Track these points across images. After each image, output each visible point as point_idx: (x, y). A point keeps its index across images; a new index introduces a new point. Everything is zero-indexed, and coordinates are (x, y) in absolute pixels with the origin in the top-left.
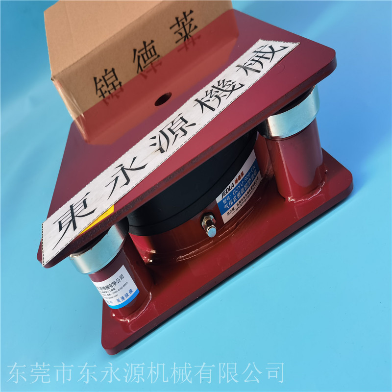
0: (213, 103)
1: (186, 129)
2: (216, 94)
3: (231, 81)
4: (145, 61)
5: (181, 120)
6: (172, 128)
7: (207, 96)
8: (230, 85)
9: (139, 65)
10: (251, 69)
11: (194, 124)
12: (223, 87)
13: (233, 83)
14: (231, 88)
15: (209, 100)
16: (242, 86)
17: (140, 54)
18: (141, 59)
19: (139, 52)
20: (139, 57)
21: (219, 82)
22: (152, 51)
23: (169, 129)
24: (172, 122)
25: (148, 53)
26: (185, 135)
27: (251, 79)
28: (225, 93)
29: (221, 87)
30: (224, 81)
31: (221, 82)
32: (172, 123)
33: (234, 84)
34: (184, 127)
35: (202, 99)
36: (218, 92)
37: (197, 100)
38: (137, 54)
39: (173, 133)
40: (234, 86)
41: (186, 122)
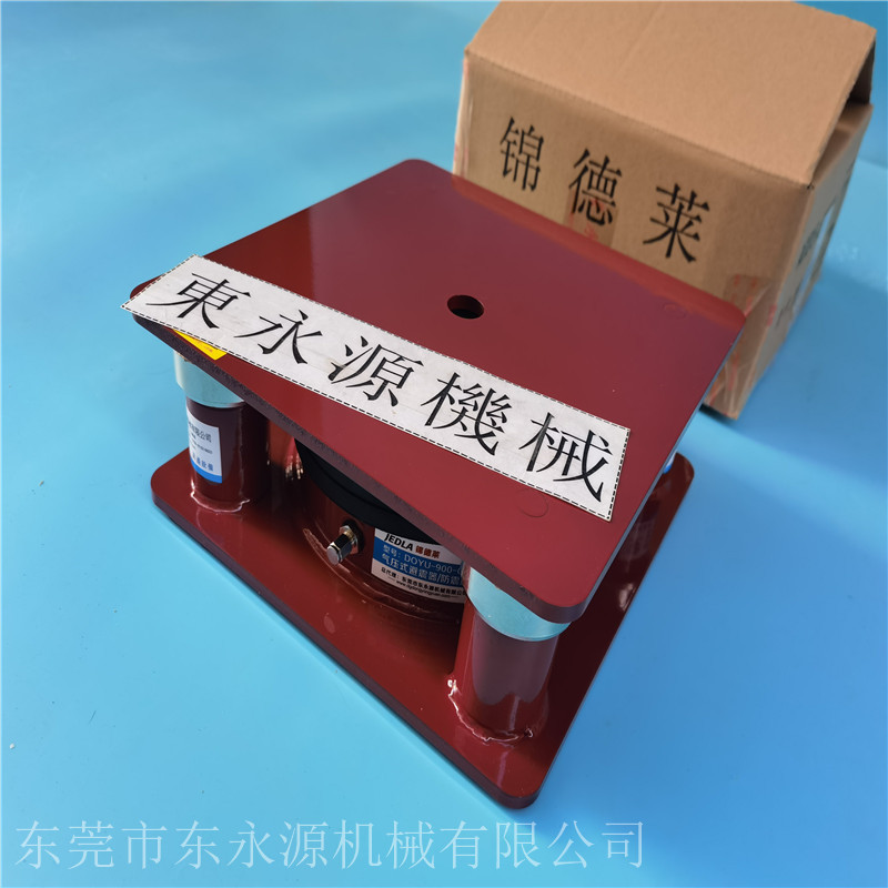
0: (447, 413)
1: (385, 393)
2: (470, 409)
3: (504, 420)
4: (590, 186)
5: (403, 372)
6: (386, 366)
7: (465, 391)
8: (494, 423)
9: (579, 180)
10: (538, 449)
11: (394, 402)
12: (489, 414)
13: (500, 429)
14: (483, 430)
15: (452, 401)
16: (492, 452)
17: (591, 167)
18: (587, 176)
19: (591, 162)
20: (585, 169)
21: (505, 397)
22: (610, 184)
23: (384, 360)
24: (401, 358)
25: (603, 181)
26: (370, 398)
27: (509, 461)
28: (470, 424)
29: (490, 408)
30: (508, 406)
31: (503, 403)
32: (398, 360)
33: (495, 432)
34: (389, 386)
35: (458, 387)
36: (475, 408)
37: (455, 376)
38: (586, 161)
39: (374, 375)
40: (491, 434)
41: (400, 386)
